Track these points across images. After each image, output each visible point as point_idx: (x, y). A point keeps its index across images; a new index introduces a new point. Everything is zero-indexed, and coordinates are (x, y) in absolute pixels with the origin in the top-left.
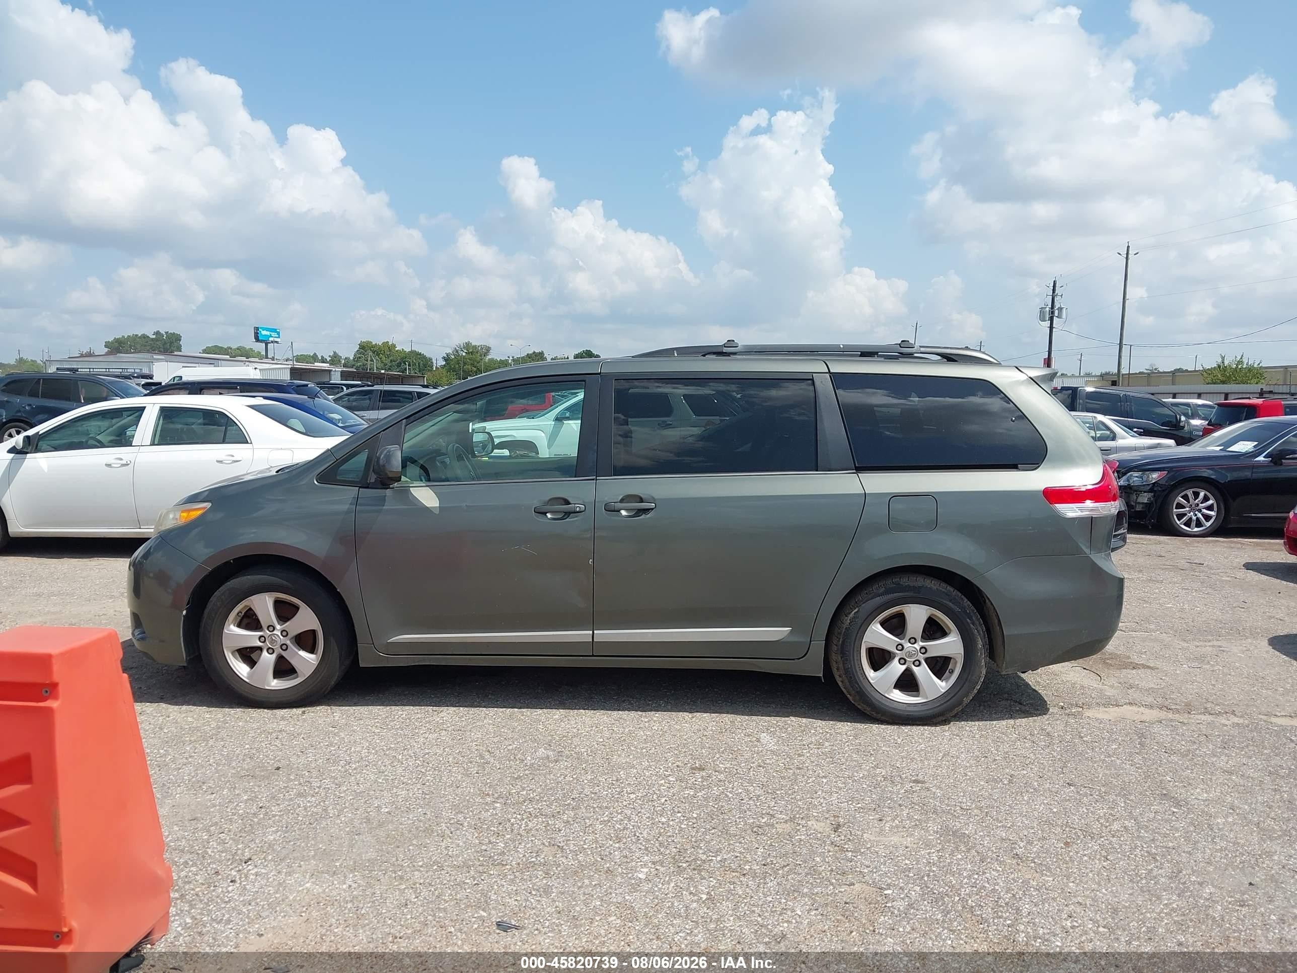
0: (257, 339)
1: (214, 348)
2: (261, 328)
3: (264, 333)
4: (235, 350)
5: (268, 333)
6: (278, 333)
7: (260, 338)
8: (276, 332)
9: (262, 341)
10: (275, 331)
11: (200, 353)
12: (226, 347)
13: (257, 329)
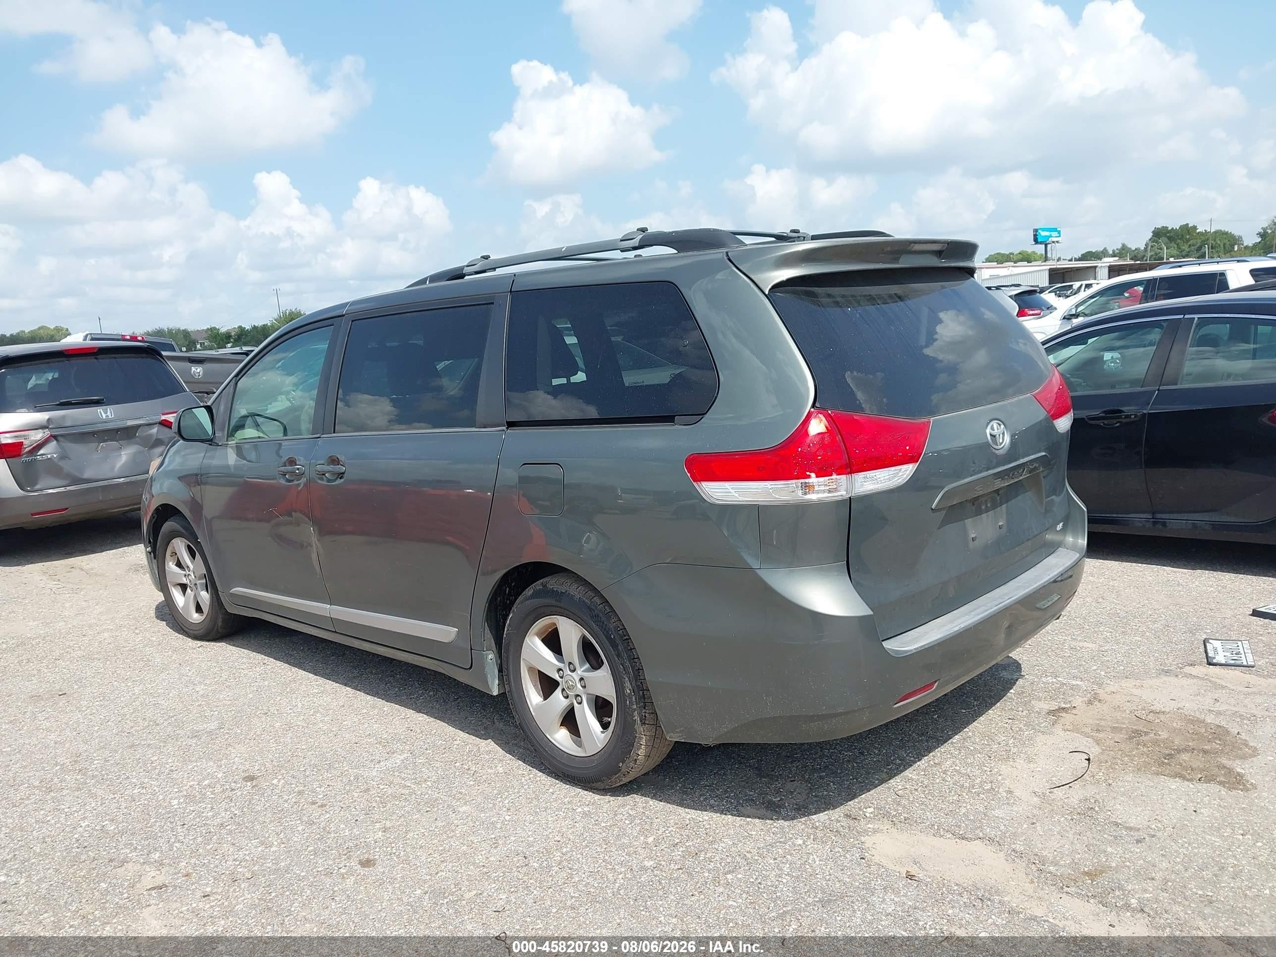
0: (1036, 241)
1: (996, 256)
2: (1040, 229)
3: (1043, 233)
4: (1017, 255)
5: (1047, 234)
6: (1059, 232)
7: (1039, 240)
8: (1057, 231)
9: (1041, 243)
10: (1055, 230)
11: (983, 262)
12: (1007, 253)
13: (1036, 231)
